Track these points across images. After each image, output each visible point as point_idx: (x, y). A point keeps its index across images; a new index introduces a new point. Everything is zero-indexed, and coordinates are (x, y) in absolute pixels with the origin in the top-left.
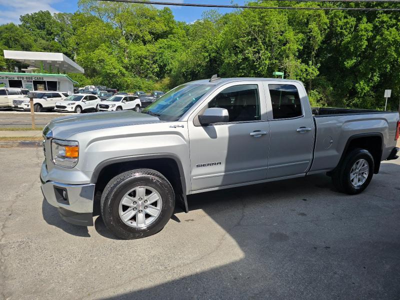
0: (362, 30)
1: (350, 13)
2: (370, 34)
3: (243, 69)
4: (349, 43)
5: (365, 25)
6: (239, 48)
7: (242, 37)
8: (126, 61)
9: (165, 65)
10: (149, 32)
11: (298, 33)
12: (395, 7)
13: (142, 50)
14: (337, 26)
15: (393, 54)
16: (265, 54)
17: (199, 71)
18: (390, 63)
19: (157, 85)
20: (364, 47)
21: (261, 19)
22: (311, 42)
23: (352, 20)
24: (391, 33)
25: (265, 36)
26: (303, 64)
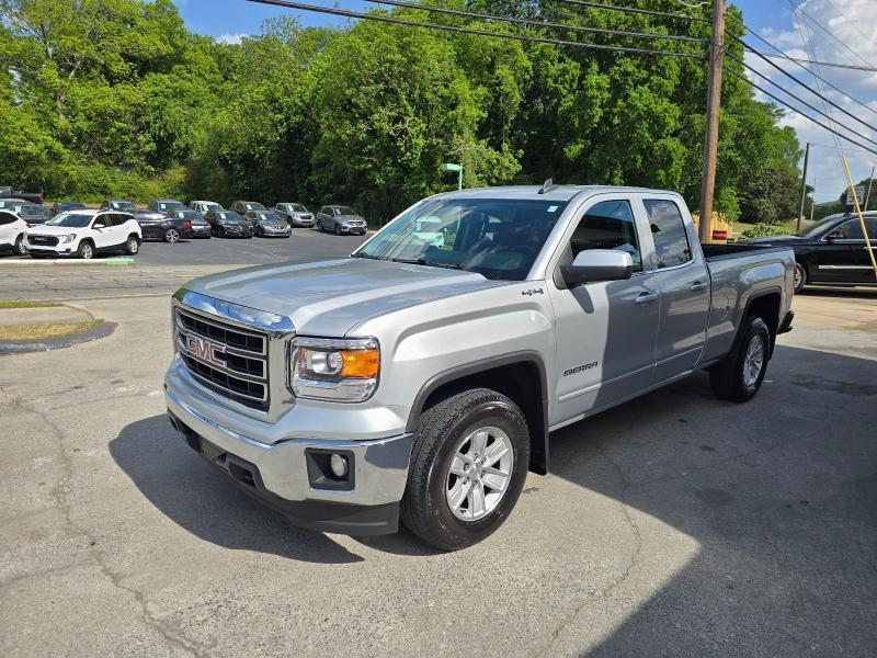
0: (592, 87)
1: (569, 52)
2: (607, 95)
3: (370, 153)
4: (570, 110)
5: (595, 78)
6: (357, 106)
7: (364, 84)
8: (62, 122)
9: (171, 137)
10: (121, 54)
11: (477, 84)
12: (646, 47)
13: (106, 97)
14: (547, 76)
15: (647, 135)
16: (414, 125)
17: (262, 156)
18: (642, 152)
19: (153, 186)
20: (597, 119)
21: (403, 48)
22: (502, 105)
23: (573, 67)
24: (641, 95)
25: (412, 86)
26: (491, 150)
